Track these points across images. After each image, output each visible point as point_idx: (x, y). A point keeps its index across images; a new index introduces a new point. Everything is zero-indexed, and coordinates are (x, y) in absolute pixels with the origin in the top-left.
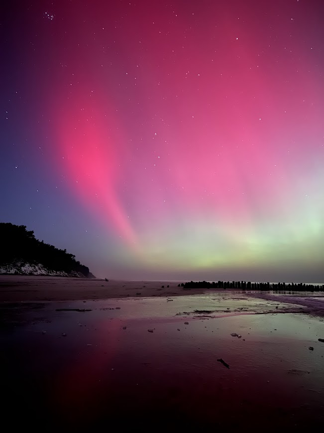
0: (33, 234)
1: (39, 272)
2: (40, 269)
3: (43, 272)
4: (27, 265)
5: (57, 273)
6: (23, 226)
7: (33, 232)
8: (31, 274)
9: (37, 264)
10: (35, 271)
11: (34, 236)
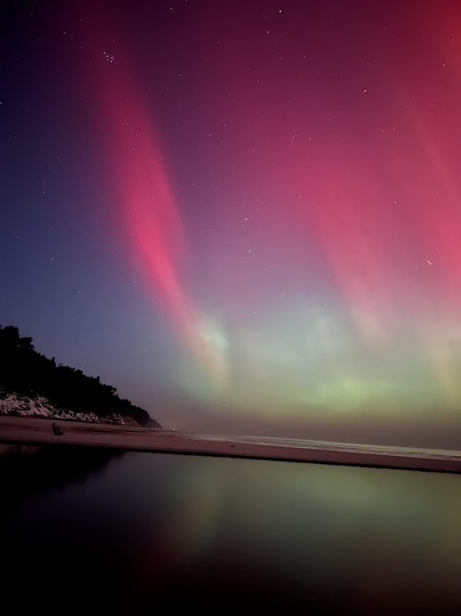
0: (32, 343)
1: (34, 410)
2: (37, 406)
3: (44, 411)
4: (11, 398)
5: (75, 415)
6: (11, 327)
7: (30, 339)
8: (14, 413)
9: (33, 397)
10: (25, 409)
11: (33, 346)
